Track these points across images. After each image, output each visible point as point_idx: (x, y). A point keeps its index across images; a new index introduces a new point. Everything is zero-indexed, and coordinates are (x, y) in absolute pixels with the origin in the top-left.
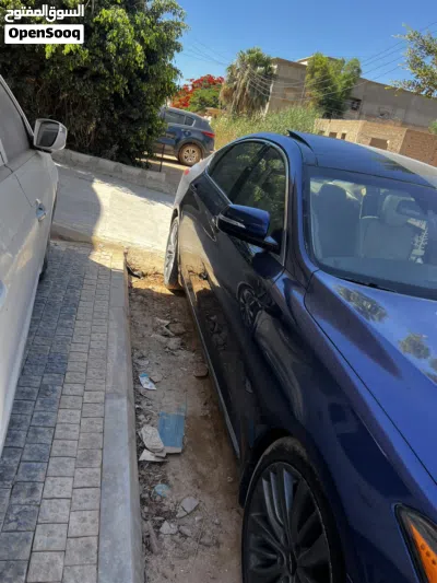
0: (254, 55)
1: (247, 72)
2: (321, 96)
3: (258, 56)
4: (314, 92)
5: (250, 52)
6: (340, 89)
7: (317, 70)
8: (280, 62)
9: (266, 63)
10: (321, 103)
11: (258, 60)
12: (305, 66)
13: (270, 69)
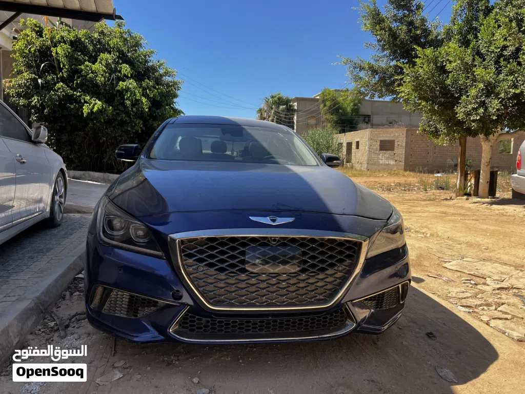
0: (276, 99)
1: (273, 112)
2: (335, 118)
3: (279, 99)
4: (329, 116)
5: (272, 97)
6: (349, 110)
7: (327, 100)
8: (298, 100)
9: (287, 102)
10: (336, 123)
11: (280, 101)
12: (318, 99)
13: (291, 106)
